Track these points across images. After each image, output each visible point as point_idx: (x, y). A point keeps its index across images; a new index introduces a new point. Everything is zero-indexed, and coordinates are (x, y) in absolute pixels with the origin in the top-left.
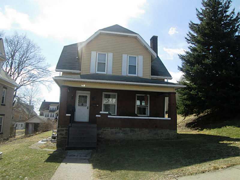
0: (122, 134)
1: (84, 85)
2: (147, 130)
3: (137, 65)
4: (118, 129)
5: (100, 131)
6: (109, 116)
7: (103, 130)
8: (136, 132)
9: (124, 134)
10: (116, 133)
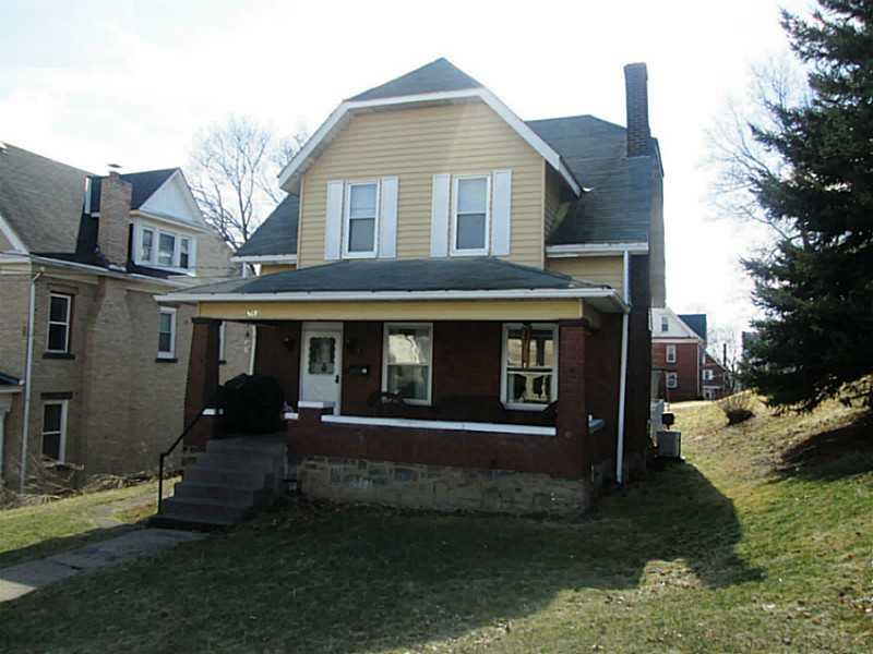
0: (367, 482)
1: (256, 312)
2: (458, 474)
3: (488, 212)
4: (353, 463)
5: (299, 469)
6: (325, 418)
7: (307, 466)
8: (415, 479)
9: (374, 481)
10: (348, 479)
